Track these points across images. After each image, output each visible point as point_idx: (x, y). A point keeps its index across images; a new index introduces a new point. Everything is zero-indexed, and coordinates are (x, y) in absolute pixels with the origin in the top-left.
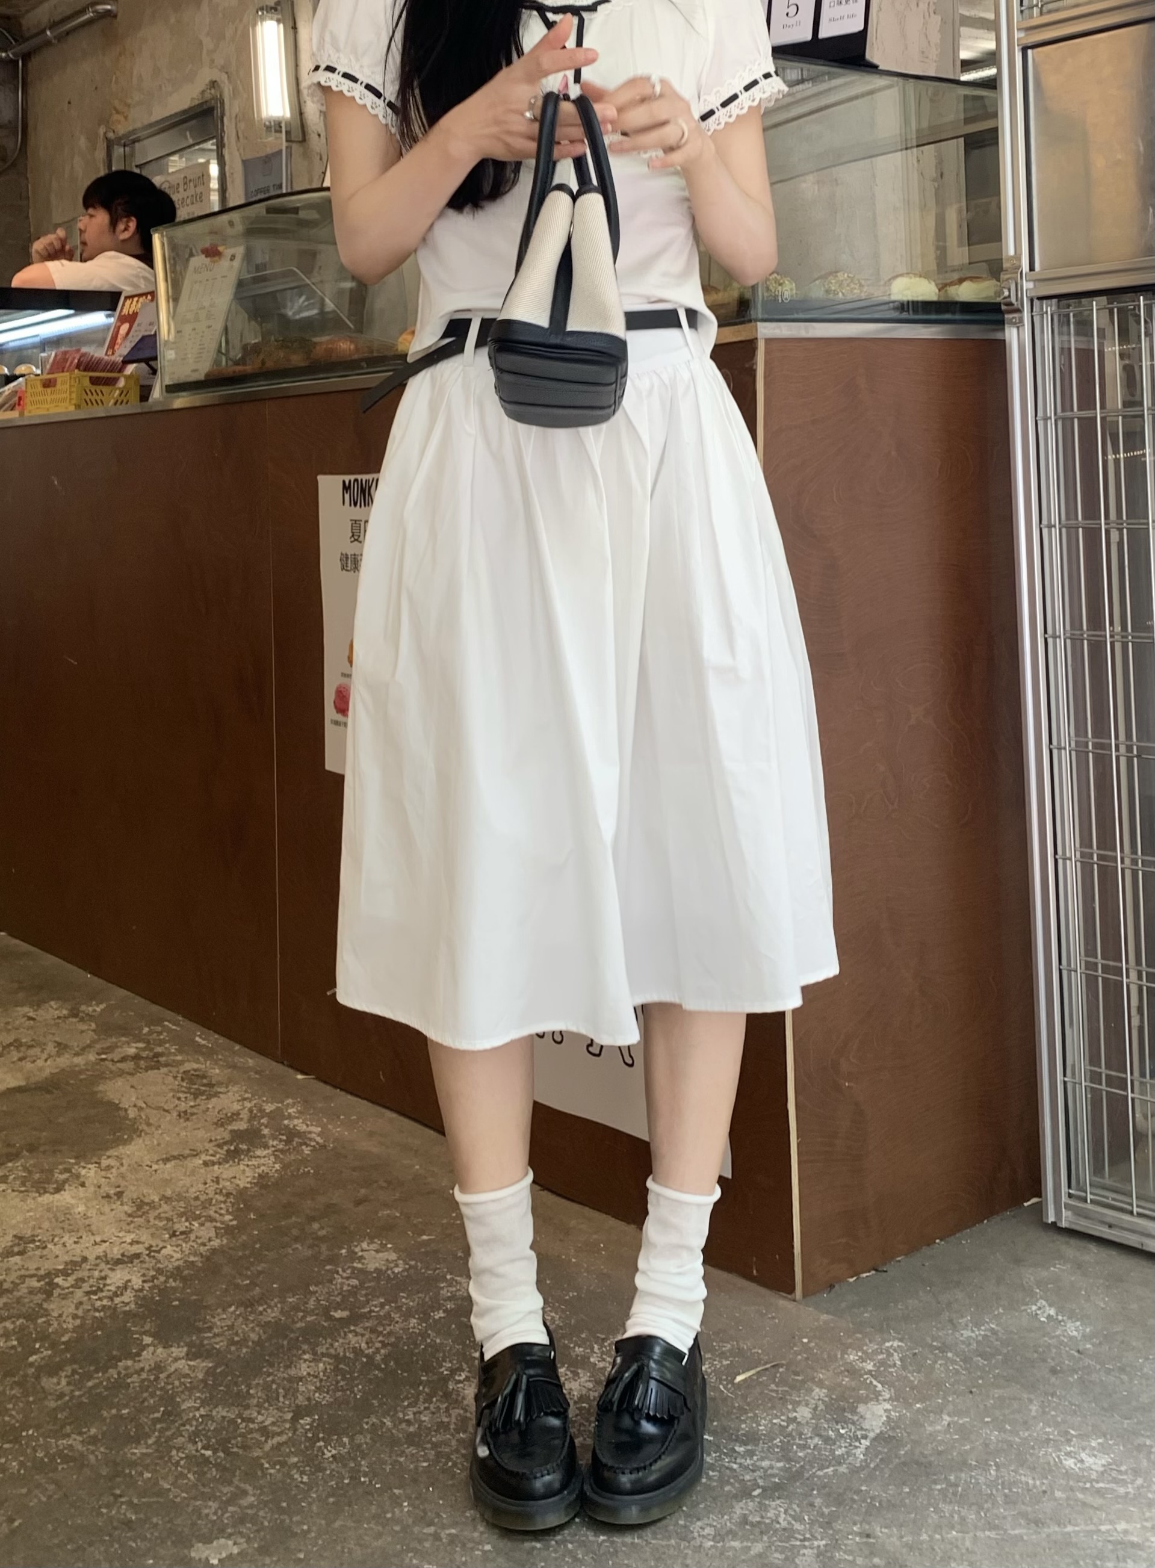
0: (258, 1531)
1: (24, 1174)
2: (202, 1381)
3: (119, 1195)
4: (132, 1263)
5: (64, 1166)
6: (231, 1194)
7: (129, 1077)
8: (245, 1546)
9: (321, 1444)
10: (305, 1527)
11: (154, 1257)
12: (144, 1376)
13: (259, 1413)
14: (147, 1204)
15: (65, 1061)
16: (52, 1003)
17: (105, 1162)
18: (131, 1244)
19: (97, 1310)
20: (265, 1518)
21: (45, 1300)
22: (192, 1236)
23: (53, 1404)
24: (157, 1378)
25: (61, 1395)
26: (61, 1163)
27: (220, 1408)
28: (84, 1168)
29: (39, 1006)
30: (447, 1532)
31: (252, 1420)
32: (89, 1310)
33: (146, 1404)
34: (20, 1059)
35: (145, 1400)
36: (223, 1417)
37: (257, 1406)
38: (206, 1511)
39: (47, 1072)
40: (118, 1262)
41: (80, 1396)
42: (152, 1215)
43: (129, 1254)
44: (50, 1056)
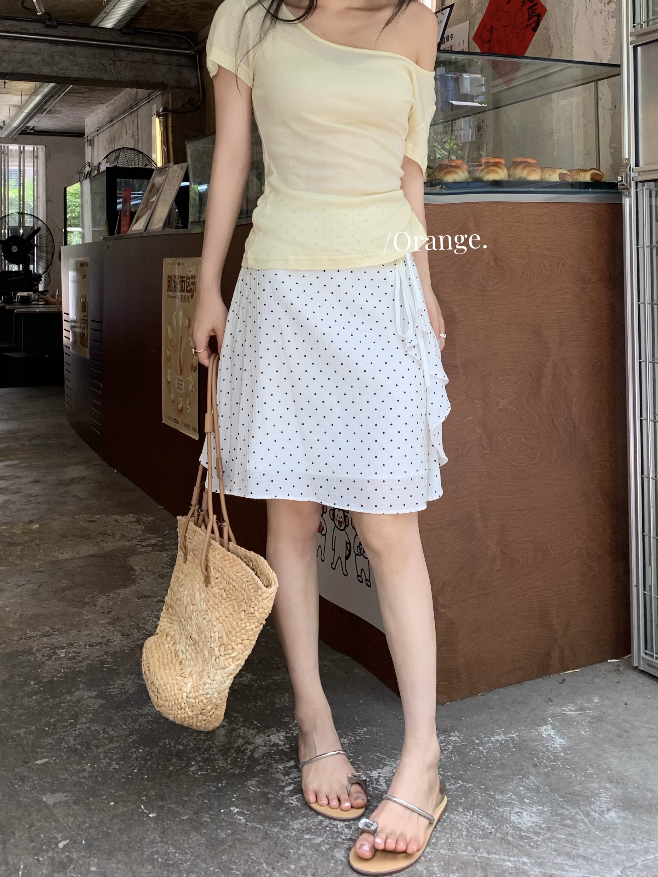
0: (80, 791)
1: (71, 598)
2: (96, 710)
3: (109, 613)
4: (96, 647)
7: (145, 554)
8: (70, 798)
9: (134, 749)
10: (103, 793)
11: (108, 645)
12: (71, 703)
13: (113, 730)
14: (119, 618)
15: (120, 544)
16: (131, 515)
17: (111, 595)
18: (102, 637)
19: (67, 668)
20: (86, 784)
21: (46, 660)
22: (131, 637)
23: (22, 712)
24: (76, 706)
25: (29, 708)
26: (91, 594)
27: (96, 725)
28: (100, 597)
29: (123, 516)
30: (169, 806)
31: (108, 733)
33: (64, 718)
34: (101, 541)
35: (65, 715)
36: (96, 729)
37: (114, 726)
38: (60, 777)
39: (109, 549)
40: (91, 645)
41: (37, 709)
42: (117, 624)
43: (97, 642)
44: (116, 541)
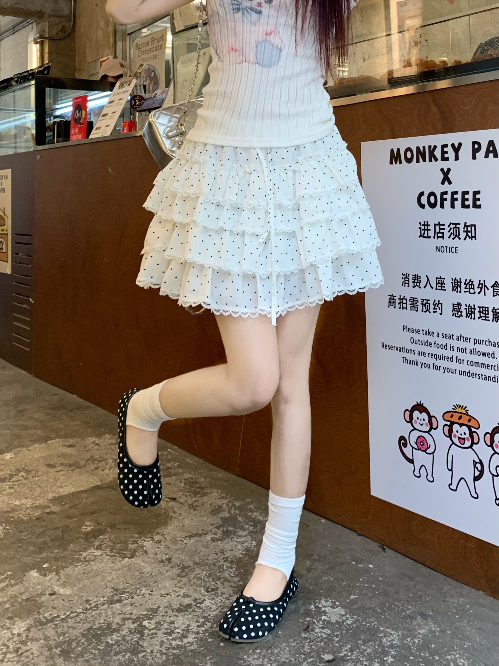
1: (111, 544)
4: (187, 612)
5: (133, 539)
6: (233, 561)
26: (130, 537)
28: (145, 541)
32: (169, 649)
40: (179, 610)
43: (184, 605)
